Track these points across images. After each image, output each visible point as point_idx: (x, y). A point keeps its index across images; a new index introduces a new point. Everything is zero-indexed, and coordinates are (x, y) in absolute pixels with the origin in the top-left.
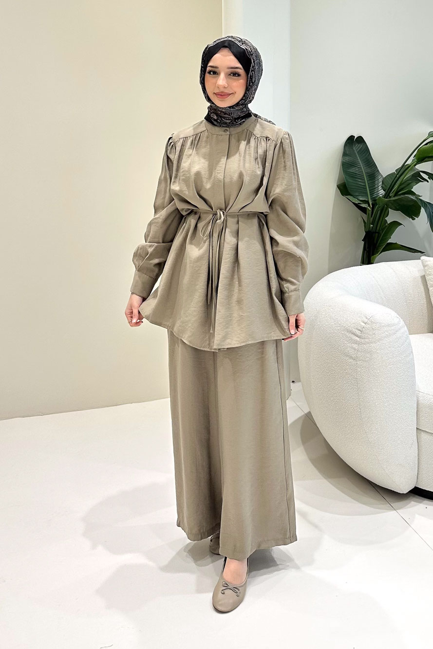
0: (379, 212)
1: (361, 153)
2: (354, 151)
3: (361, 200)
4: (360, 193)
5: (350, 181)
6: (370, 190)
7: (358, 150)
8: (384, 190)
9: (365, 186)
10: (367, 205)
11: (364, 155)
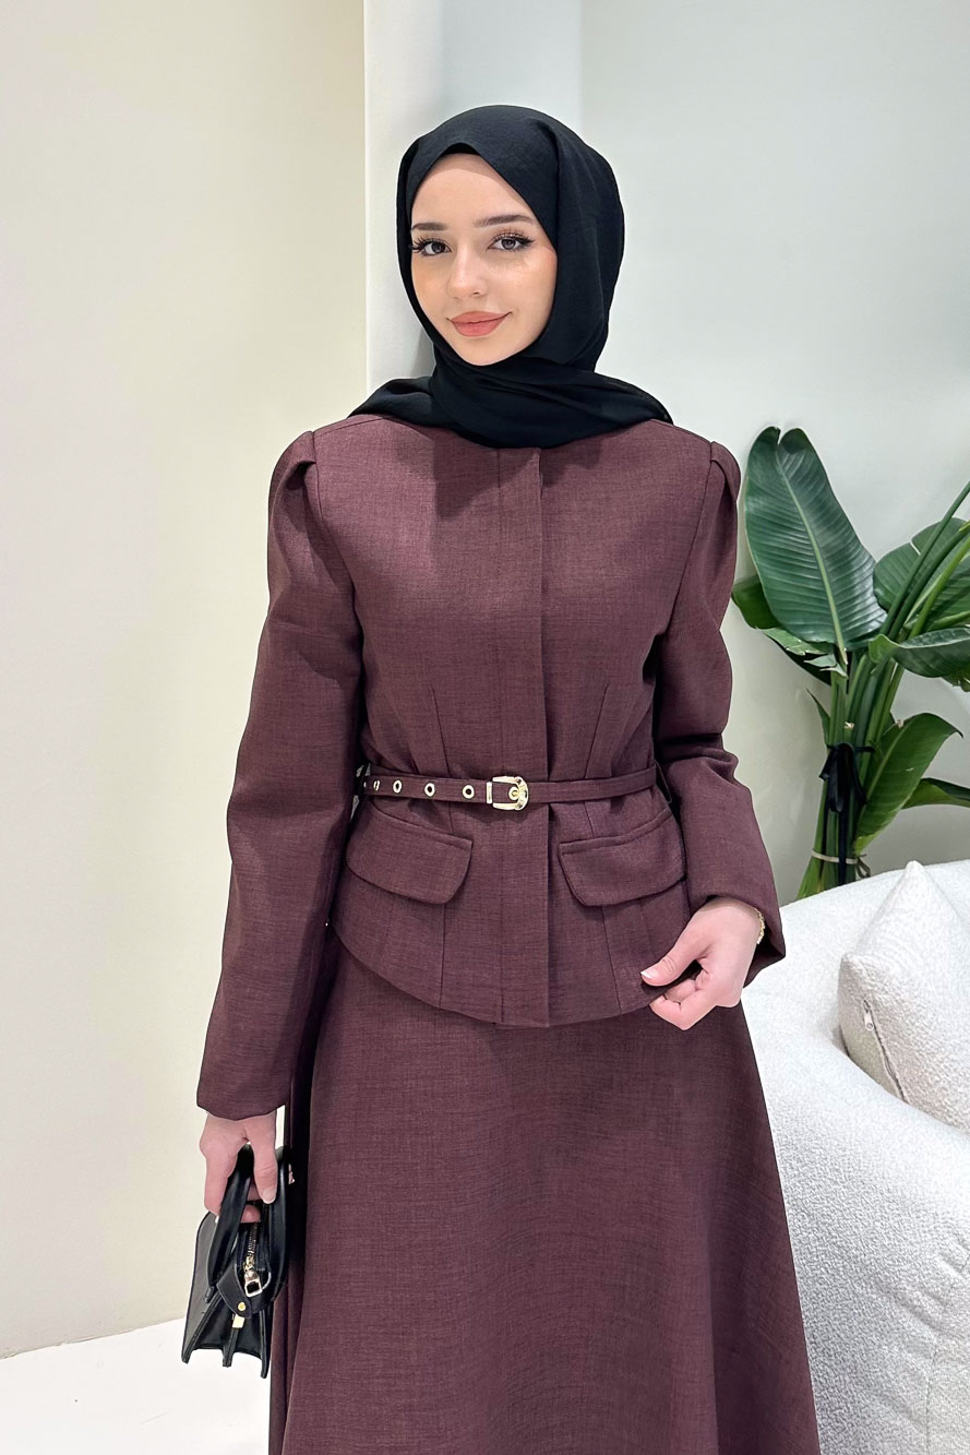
0: (873, 681)
1: (800, 483)
2: (781, 476)
3: (815, 645)
4: (805, 620)
5: (772, 578)
6: (838, 606)
7: (792, 474)
8: (882, 607)
9: (824, 593)
10: (833, 657)
11: (811, 487)
